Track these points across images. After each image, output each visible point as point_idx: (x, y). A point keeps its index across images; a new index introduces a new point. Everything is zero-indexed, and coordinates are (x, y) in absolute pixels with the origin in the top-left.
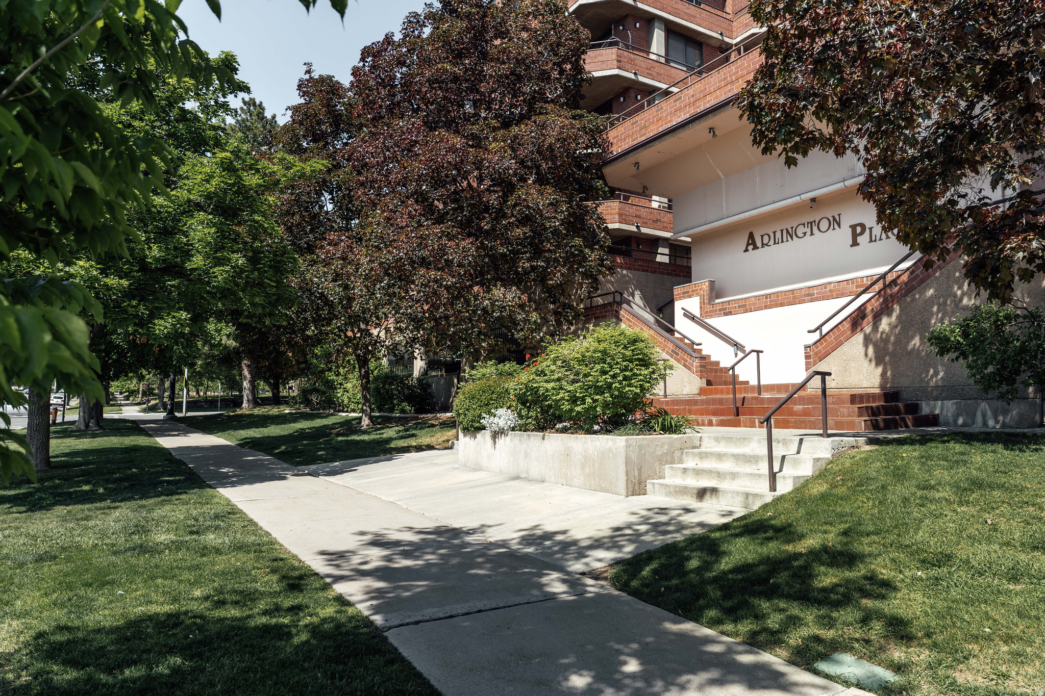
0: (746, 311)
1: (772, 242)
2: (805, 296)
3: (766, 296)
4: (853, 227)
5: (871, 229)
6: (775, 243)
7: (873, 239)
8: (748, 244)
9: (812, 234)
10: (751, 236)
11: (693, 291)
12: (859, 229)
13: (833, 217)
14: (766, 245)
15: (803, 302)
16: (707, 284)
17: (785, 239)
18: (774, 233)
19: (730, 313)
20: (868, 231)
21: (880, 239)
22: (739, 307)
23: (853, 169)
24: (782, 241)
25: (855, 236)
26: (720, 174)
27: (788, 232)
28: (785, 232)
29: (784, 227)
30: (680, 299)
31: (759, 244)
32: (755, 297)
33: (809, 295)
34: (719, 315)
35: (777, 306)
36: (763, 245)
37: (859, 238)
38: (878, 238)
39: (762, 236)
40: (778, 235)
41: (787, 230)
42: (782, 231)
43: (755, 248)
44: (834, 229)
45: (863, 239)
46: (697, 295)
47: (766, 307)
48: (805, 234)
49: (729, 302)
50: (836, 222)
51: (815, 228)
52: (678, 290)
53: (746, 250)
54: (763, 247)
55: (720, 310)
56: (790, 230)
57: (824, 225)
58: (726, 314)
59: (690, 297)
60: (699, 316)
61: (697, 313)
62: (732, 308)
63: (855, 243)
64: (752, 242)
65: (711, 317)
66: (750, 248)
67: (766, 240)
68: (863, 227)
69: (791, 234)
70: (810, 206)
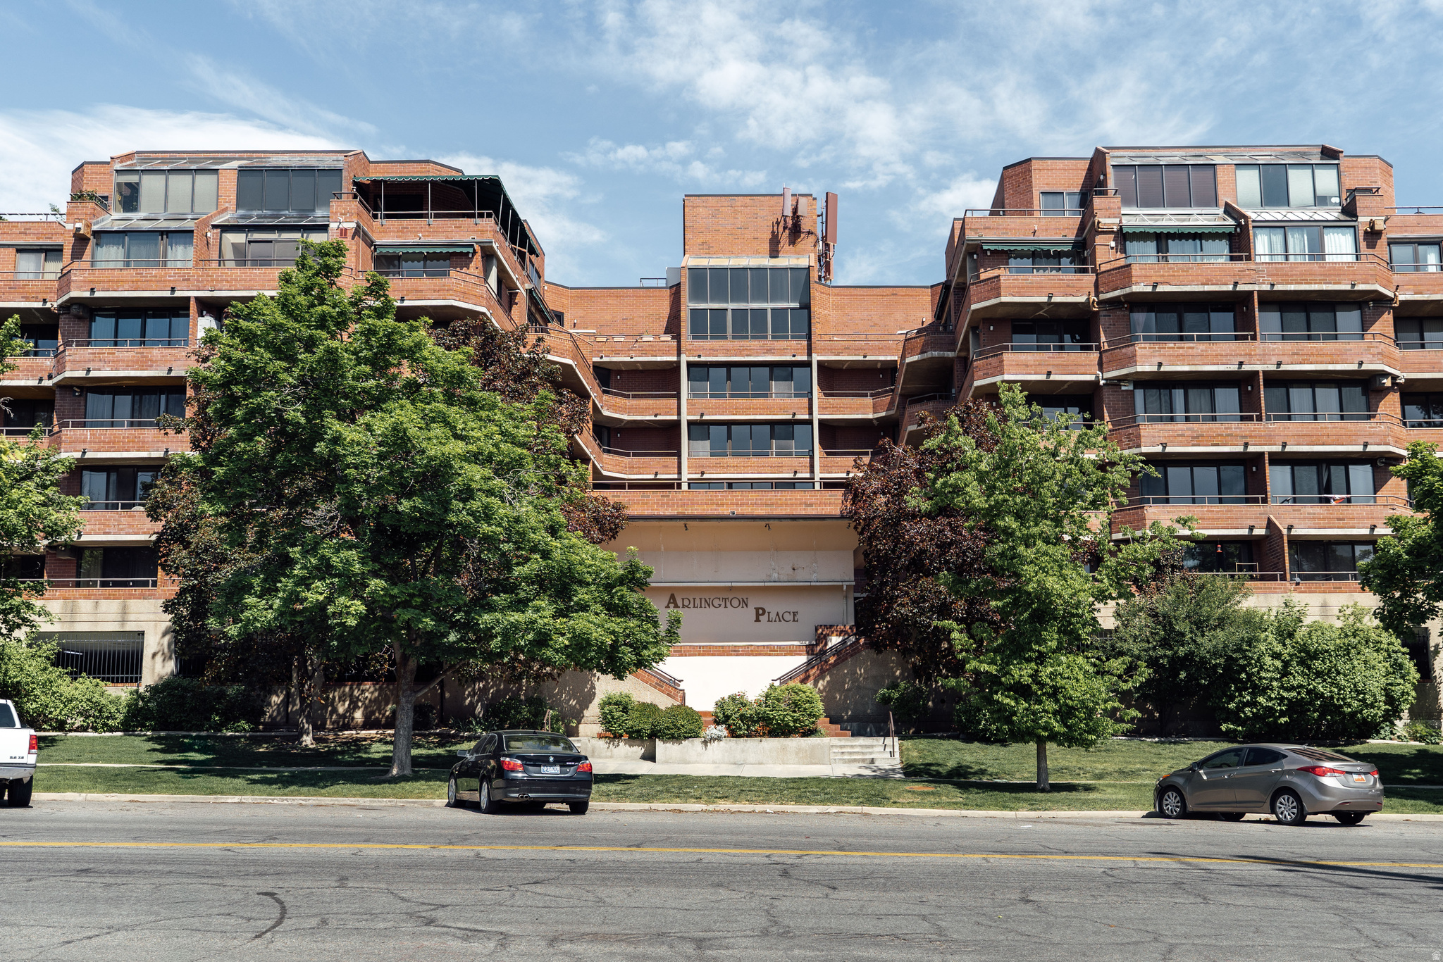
0: (681, 655)
1: (692, 605)
2: (732, 651)
3: (700, 647)
4: (757, 609)
5: (769, 613)
6: (695, 607)
7: (771, 620)
8: (669, 603)
9: (726, 607)
10: (673, 596)
12: (761, 612)
13: (743, 599)
14: (688, 606)
15: (731, 655)
17: (703, 606)
18: (694, 600)
20: (767, 614)
21: (776, 621)
23: (770, 576)
24: (701, 607)
25: (758, 615)
26: (662, 547)
28: (703, 601)
29: (703, 597)
31: (680, 604)
32: (690, 646)
33: (735, 651)
35: (709, 655)
36: (684, 606)
37: (761, 618)
38: (774, 620)
39: (683, 600)
40: (698, 601)
42: (700, 600)
43: (676, 606)
44: (743, 607)
45: (764, 618)
47: (699, 655)
48: (720, 606)
50: (744, 603)
51: (728, 604)
53: (668, 607)
56: (707, 600)
57: (735, 603)
63: (758, 620)
64: (673, 601)
66: (672, 605)
67: (686, 602)
68: (764, 610)
69: (709, 604)
70: (731, 589)
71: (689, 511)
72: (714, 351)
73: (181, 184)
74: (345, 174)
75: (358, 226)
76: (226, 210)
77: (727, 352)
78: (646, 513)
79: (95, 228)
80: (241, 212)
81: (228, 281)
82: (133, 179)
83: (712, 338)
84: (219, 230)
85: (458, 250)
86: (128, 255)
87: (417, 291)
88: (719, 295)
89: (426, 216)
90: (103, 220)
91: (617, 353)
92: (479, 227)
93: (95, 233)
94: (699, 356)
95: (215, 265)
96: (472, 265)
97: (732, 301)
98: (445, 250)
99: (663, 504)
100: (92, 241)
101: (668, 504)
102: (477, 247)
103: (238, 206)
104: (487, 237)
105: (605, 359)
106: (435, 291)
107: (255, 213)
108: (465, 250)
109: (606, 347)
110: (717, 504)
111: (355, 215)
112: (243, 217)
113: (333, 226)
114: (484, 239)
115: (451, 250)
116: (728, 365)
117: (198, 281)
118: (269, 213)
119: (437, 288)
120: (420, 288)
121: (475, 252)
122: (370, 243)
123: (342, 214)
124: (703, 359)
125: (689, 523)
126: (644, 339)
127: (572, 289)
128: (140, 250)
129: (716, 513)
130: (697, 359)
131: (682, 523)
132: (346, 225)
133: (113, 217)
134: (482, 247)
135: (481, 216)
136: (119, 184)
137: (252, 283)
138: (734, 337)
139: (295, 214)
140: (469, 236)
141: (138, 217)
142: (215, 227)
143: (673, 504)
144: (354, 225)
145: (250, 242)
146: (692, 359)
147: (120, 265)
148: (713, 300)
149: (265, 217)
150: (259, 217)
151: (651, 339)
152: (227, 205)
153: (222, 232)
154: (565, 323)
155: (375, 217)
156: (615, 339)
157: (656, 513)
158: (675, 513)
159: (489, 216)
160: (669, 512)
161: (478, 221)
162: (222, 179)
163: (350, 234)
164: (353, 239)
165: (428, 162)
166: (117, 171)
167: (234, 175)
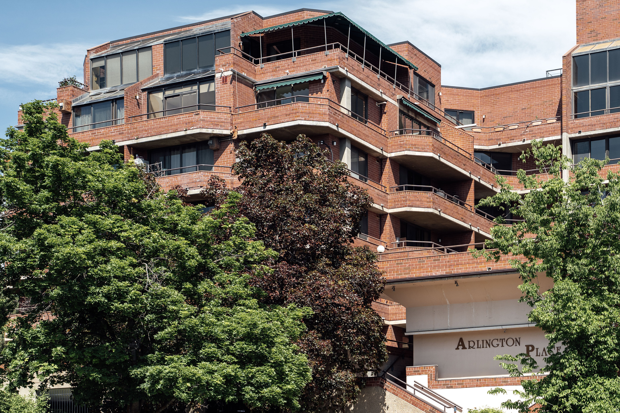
0: (463, 387)
1: (476, 346)
2: (502, 382)
3: (478, 379)
4: (528, 346)
5: (537, 349)
6: (478, 347)
7: (538, 354)
8: (459, 345)
9: (502, 346)
10: (461, 340)
11: (423, 371)
12: (530, 348)
13: (516, 338)
14: (472, 347)
16: (434, 367)
17: (485, 346)
18: (478, 341)
19: (452, 387)
20: (535, 350)
21: (542, 355)
22: (458, 384)
24: (483, 347)
25: (528, 351)
26: (448, 302)
27: (487, 342)
28: (485, 342)
29: (484, 338)
30: (411, 375)
31: (467, 345)
32: (470, 379)
33: (505, 382)
34: (443, 388)
36: (470, 347)
37: (530, 353)
38: (541, 355)
39: (469, 342)
40: (480, 343)
41: (486, 341)
42: (483, 341)
43: (464, 348)
44: (516, 345)
45: (533, 354)
46: (426, 374)
47: (477, 386)
48: (498, 345)
49: (451, 380)
50: (517, 342)
51: (504, 343)
52: (408, 369)
53: (457, 348)
54: (469, 348)
55: (444, 385)
56: (489, 342)
57: (510, 342)
58: (448, 388)
59: (420, 374)
60: (427, 387)
61: (426, 384)
62: (453, 384)
64: (461, 344)
65: (437, 388)
66: (460, 347)
67: (472, 344)
68: (533, 347)
69: (489, 344)
70: (505, 331)
71: (455, 271)
72: (592, 126)
73: (130, 60)
74: (232, 33)
75: (234, 73)
76: (157, 75)
77: (604, 125)
78: (422, 275)
79: (73, 104)
80: (167, 76)
81: (146, 131)
82: (101, 63)
83: (593, 114)
84: (146, 92)
85: (312, 79)
86: (94, 120)
87: (275, 117)
88: (599, 76)
89: (290, 56)
90: (82, 98)
91: (512, 139)
92: (329, 57)
93: (74, 108)
94: (580, 132)
95: (145, 118)
96: (325, 89)
97: (610, 80)
98: (303, 80)
99: (435, 266)
100: (73, 114)
101: (439, 266)
102: (325, 74)
103: (166, 71)
104: (335, 64)
105: (502, 146)
106: (286, 115)
107: (176, 75)
108: (317, 78)
109: (504, 135)
110: (477, 263)
111: (232, 65)
112: (168, 79)
113: (218, 75)
114: (333, 66)
115: (307, 80)
116: (607, 137)
117: (128, 133)
118: (184, 73)
119: (288, 113)
120: (277, 115)
121: (325, 78)
122: (252, 85)
123: (223, 66)
124: (583, 134)
125: (460, 280)
126: (534, 124)
127: (481, 90)
128: (101, 115)
129: (476, 270)
130: (577, 135)
131: (452, 281)
132: (226, 74)
133: (91, 94)
134: (331, 73)
135: (330, 48)
136: (94, 69)
137: (161, 129)
138: (612, 111)
139: (200, 70)
140: (322, 65)
141: (105, 91)
142: (144, 90)
143: (443, 265)
144: (230, 73)
145: (166, 98)
146: (573, 135)
147: (90, 128)
148: (593, 82)
149: (182, 76)
150: (178, 77)
151: (540, 123)
152: (158, 72)
153: (149, 93)
154: (476, 119)
155: (257, 62)
156: (511, 128)
157: (429, 274)
158: (444, 273)
159: (337, 46)
160: (439, 273)
161: (327, 52)
162: (155, 53)
163: (229, 80)
164: (231, 83)
165: (302, 10)
166: (92, 60)
167: (161, 49)
